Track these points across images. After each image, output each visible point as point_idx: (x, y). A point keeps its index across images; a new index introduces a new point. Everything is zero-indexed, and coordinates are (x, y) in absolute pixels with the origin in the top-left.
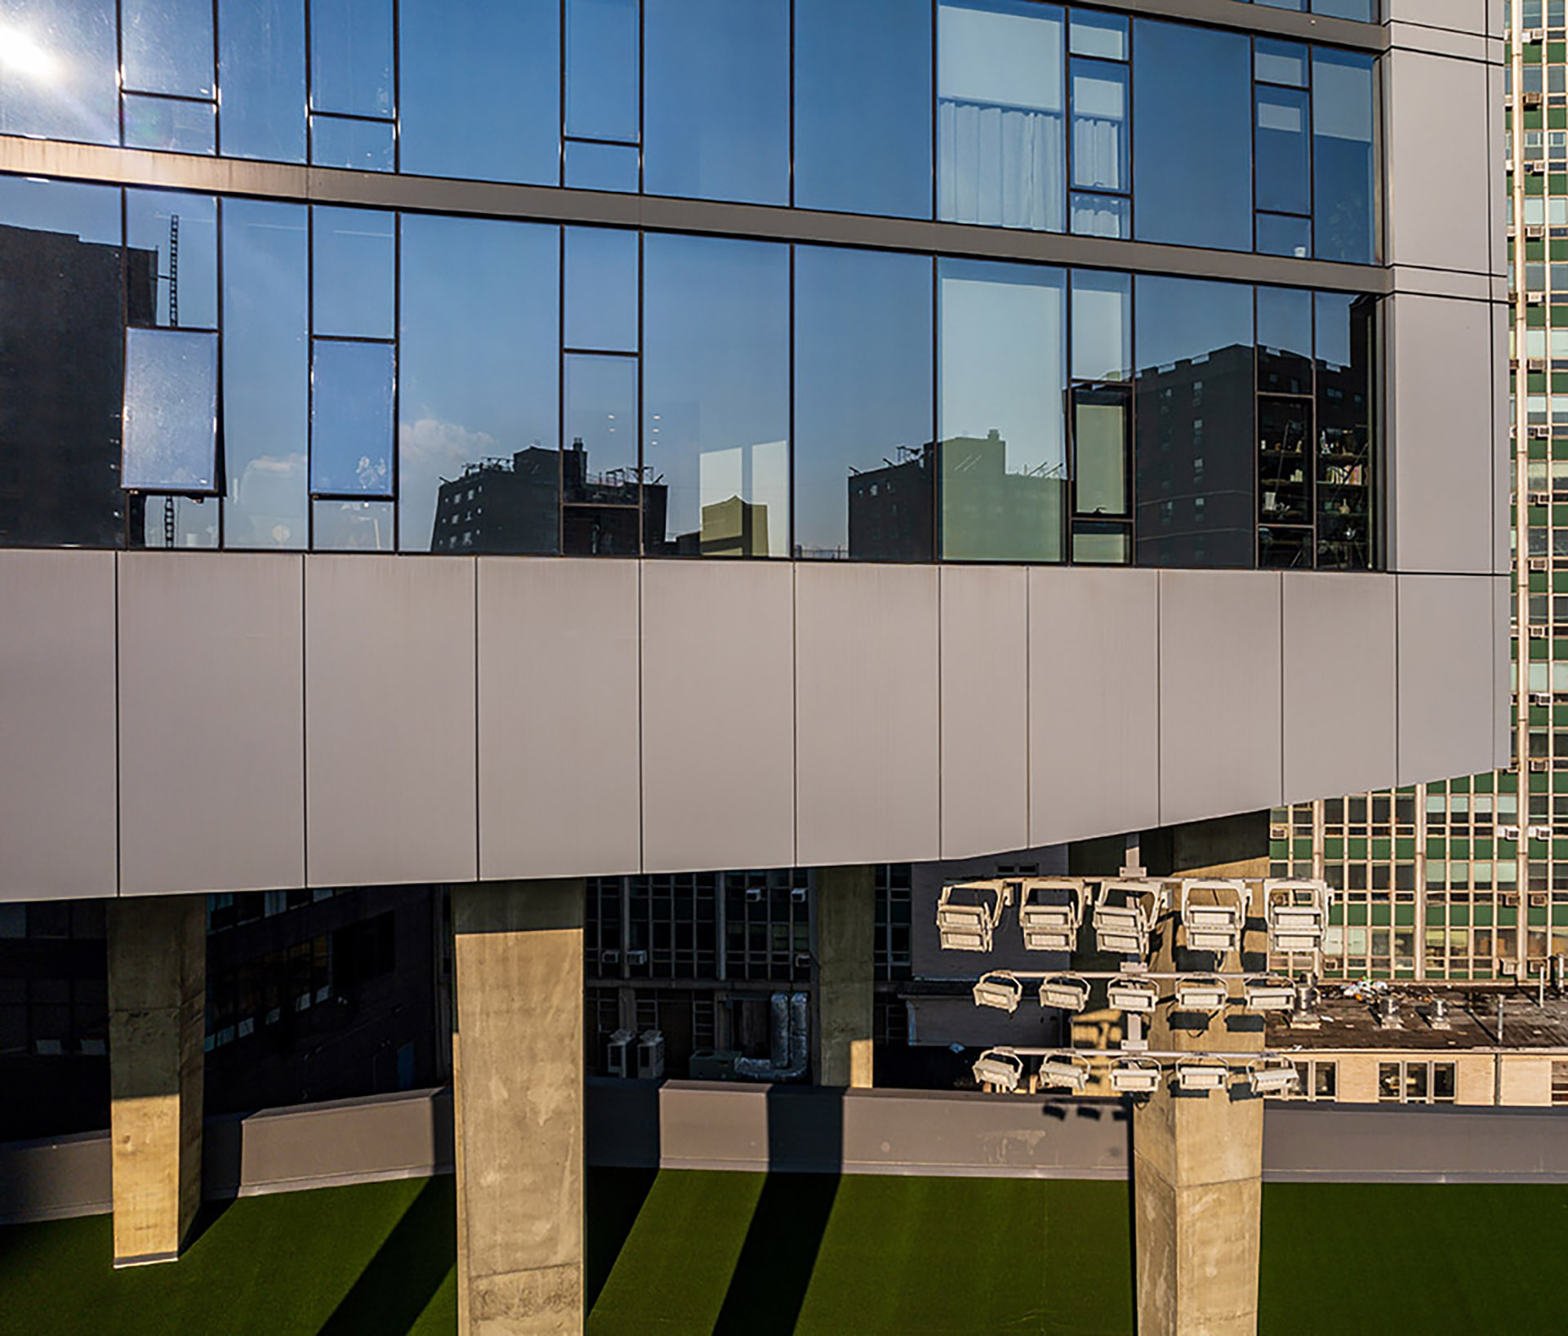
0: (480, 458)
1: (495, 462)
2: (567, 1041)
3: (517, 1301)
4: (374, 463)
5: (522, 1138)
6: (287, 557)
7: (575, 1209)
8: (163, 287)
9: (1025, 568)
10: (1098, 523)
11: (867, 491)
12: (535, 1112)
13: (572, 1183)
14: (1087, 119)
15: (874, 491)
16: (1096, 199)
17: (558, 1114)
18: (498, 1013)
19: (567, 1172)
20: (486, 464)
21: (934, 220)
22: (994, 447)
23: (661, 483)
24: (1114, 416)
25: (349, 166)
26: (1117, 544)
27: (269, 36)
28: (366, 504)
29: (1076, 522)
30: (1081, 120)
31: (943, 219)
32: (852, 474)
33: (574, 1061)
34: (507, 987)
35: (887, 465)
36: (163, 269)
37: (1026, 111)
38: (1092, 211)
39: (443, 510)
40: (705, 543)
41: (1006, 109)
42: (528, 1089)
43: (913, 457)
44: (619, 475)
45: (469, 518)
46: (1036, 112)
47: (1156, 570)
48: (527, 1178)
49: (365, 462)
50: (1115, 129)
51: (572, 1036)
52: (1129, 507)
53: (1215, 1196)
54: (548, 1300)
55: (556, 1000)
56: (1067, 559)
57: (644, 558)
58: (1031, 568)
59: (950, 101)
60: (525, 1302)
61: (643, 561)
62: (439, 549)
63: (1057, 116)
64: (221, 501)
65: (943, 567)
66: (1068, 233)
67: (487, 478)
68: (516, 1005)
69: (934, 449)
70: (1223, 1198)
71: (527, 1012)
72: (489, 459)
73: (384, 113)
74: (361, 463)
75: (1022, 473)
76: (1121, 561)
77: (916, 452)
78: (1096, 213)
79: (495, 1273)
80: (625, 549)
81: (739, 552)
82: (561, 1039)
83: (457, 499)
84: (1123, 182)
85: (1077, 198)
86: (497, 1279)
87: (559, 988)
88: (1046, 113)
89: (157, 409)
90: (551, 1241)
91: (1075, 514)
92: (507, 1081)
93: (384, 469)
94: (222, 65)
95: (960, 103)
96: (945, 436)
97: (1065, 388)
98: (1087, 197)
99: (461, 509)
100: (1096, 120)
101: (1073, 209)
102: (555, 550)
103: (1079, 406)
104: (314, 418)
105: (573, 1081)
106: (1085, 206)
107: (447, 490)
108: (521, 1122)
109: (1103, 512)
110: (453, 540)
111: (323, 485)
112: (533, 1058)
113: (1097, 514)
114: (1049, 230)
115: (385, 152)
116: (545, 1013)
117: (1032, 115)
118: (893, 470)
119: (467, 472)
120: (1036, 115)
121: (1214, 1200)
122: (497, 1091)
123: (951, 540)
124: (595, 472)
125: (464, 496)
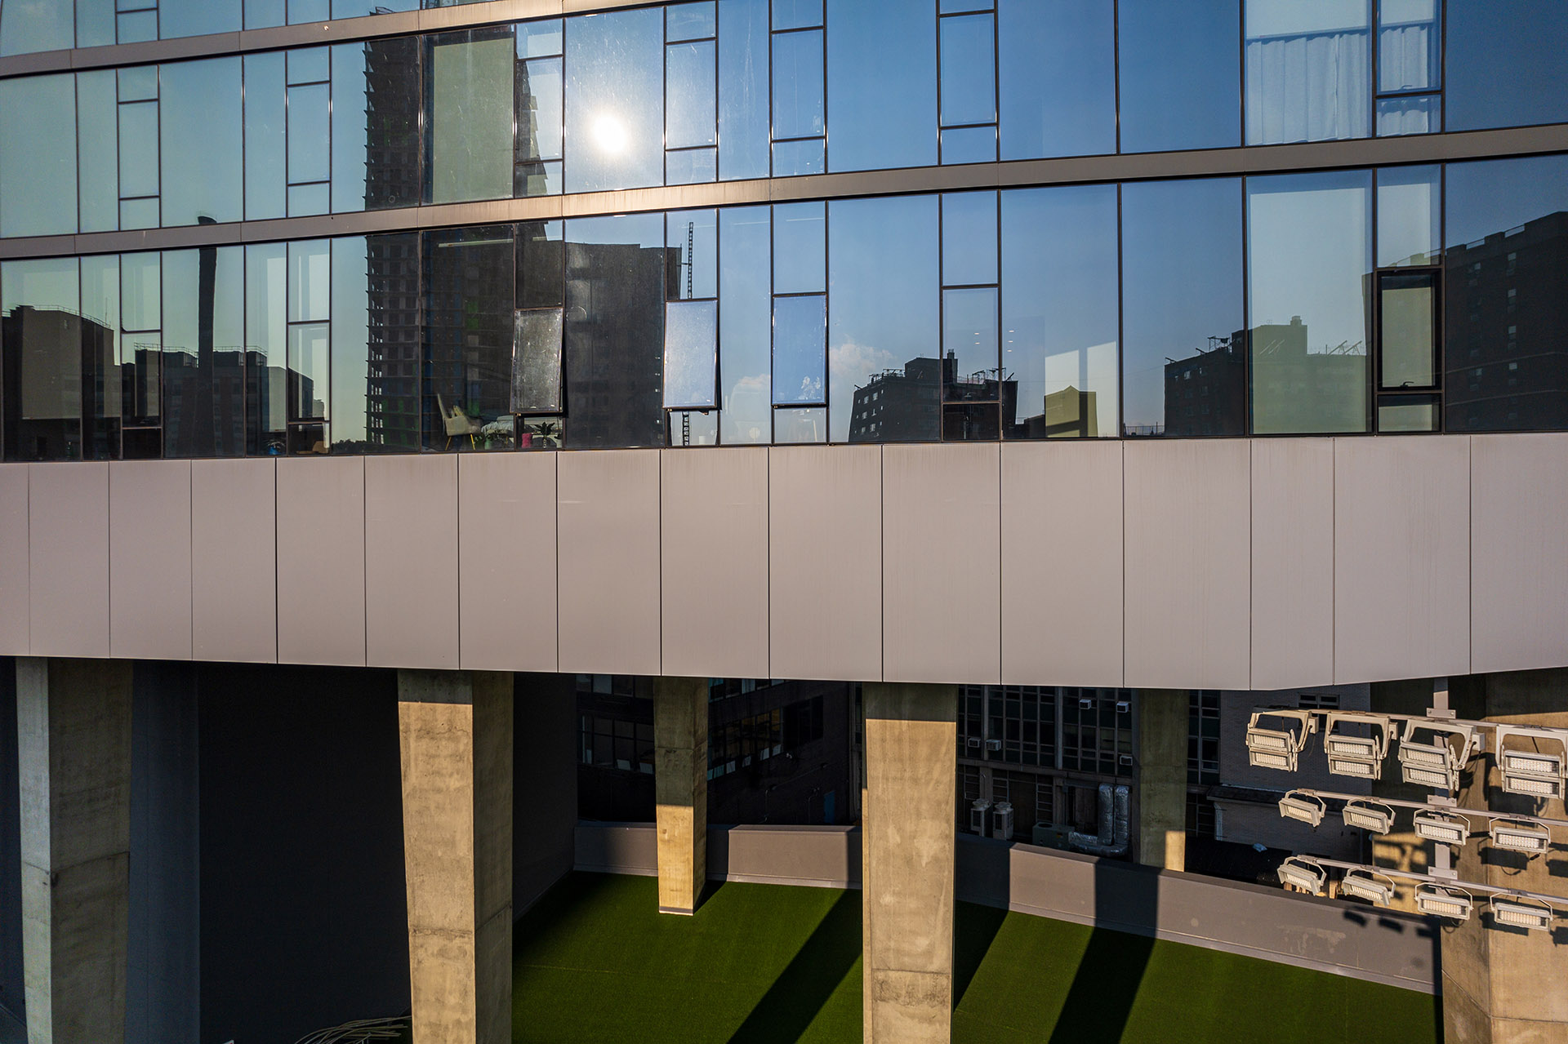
0: (881, 370)
1: (891, 372)
2: (943, 806)
3: (904, 992)
4: (813, 380)
5: (910, 874)
6: (758, 449)
7: (946, 934)
8: (685, 269)
9: (1331, 438)
10: (1406, 395)
11: (1182, 376)
12: (919, 856)
13: (944, 913)
14: (1394, 28)
15: (1187, 375)
16: (1404, 101)
17: (936, 860)
18: (895, 779)
19: (942, 905)
20: (886, 373)
21: (1243, 146)
22: (1297, 331)
23: (1013, 379)
24: (1421, 299)
25: (795, 174)
26: (1425, 414)
27: (748, 95)
28: (808, 411)
29: (1381, 395)
30: (1388, 31)
31: (1251, 145)
32: (1169, 362)
33: (948, 821)
34: (901, 760)
35: (1199, 354)
36: (684, 259)
37: (1331, 35)
38: (1399, 113)
39: (858, 409)
40: (1049, 427)
41: (1310, 37)
42: (914, 838)
43: (1222, 345)
44: (982, 376)
45: (874, 414)
46: (1341, 33)
47: (1468, 436)
48: (912, 904)
49: (806, 381)
50: (1424, 33)
51: (947, 803)
52: (1437, 378)
53: (1536, 1033)
54: (926, 996)
55: (936, 774)
56: (1373, 429)
57: (1003, 441)
58: (1336, 438)
59: (1257, 40)
60: (910, 994)
61: (1002, 444)
62: (855, 439)
63: (1361, 32)
64: (719, 413)
65: (1254, 441)
66: (1374, 136)
67: (887, 383)
68: (907, 775)
69: (1244, 338)
70: (1545, 1035)
71: (915, 781)
72: (888, 370)
73: (818, 133)
74: (804, 381)
75: (1323, 352)
76: (1430, 429)
77: (1224, 341)
78: (1403, 115)
79: (889, 969)
80: (988, 434)
81: (1076, 433)
82: (939, 803)
83: (866, 400)
84: (1433, 75)
85: (1383, 104)
86: (891, 974)
87: (939, 765)
88: (1351, 32)
89: (682, 354)
90: (929, 953)
91: (1380, 388)
92: (900, 830)
93: (820, 385)
94: (720, 120)
95: (1265, 41)
96: (1255, 323)
97: (1370, 271)
98: (1394, 101)
99: (868, 408)
100: (1404, 27)
101: (1379, 115)
102: (937, 438)
103: (1383, 291)
104: (774, 352)
105: (947, 836)
106: (1392, 110)
107: (859, 394)
108: (909, 861)
109: (1409, 385)
110: (863, 430)
111: (780, 398)
112: (919, 815)
113: (1404, 388)
114: (1353, 138)
115: (819, 160)
116: (928, 783)
117: (1337, 36)
118: (1205, 358)
119: (873, 379)
120: (1341, 36)
121: (1535, 1036)
122: (894, 838)
123: (1262, 413)
124: (964, 374)
125: (871, 398)
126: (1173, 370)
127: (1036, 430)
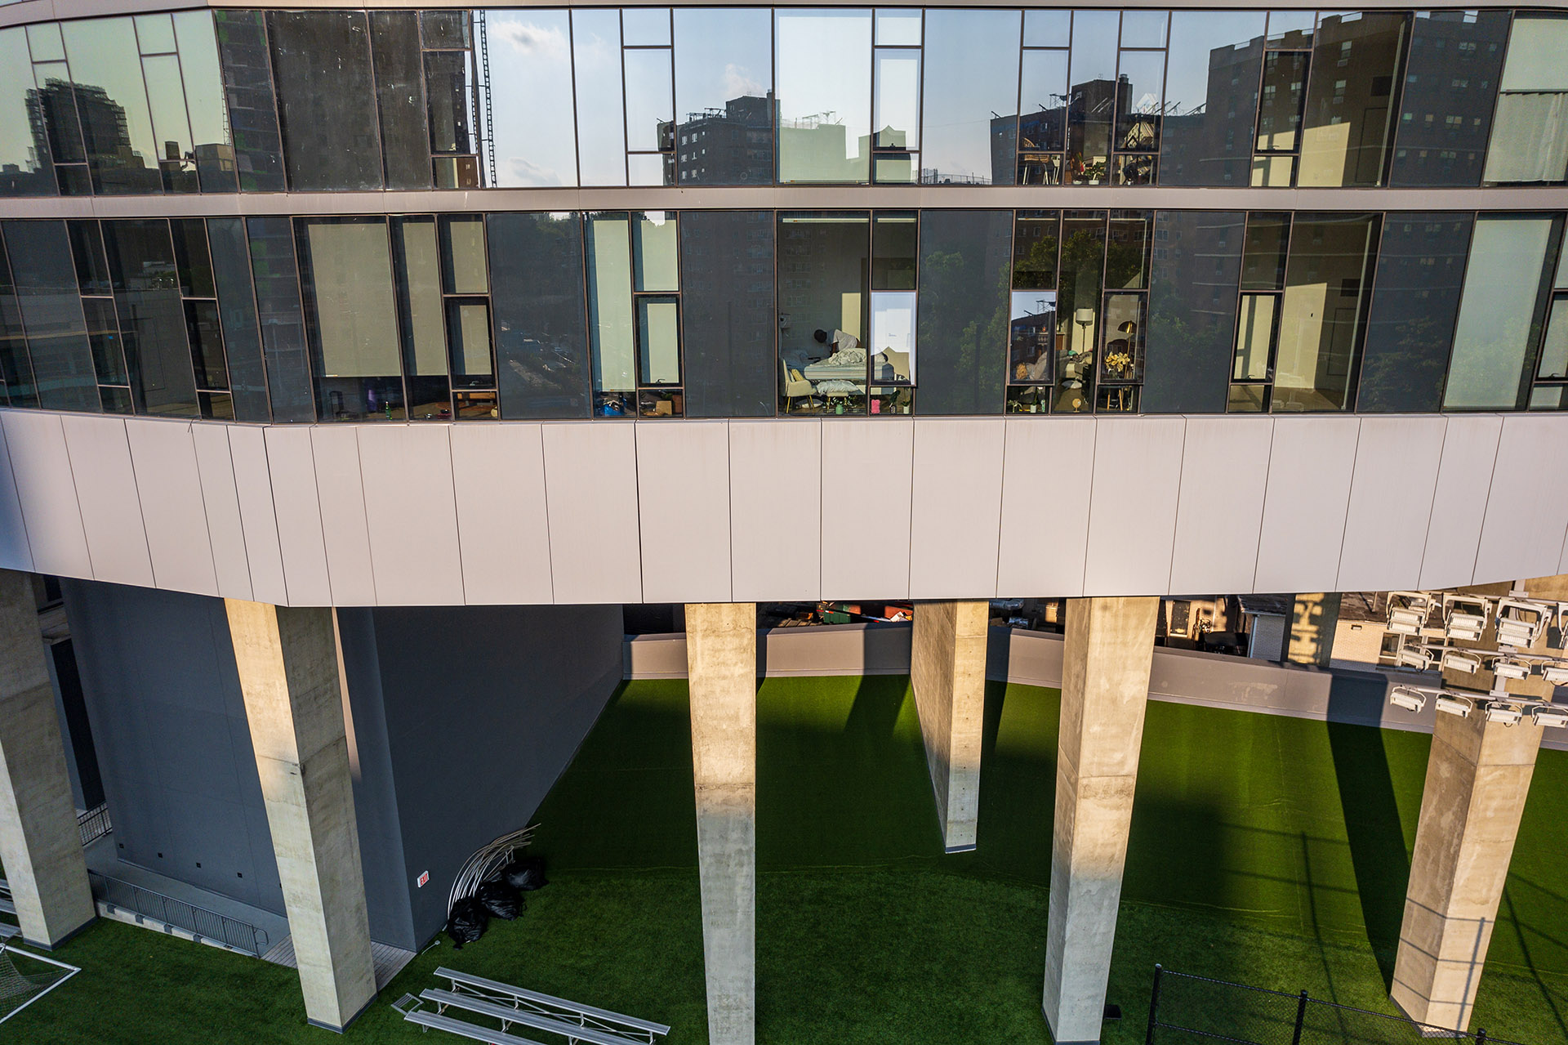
2: (1143, 660)
3: (1101, 791)
5: (1114, 710)
7: (1136, 748)
12: (1122, 697)
13: (1137, 735)
17: (1134, 698)
18: (1110, 644)
19: (1135, 728)
33: (1146, 671)
34: (1115, 630)
42: (1120, 684)
48: (1114, 730)
51: (1147, 658)
53: (1502, 773)
54: (1117, 792)
55: (1140, 639)
56: (1525, 408)
60: (1105, 792)
68: (1119, 640)
70: (1507, 774)
71: (1125, 644)
79: (1092, 776)
82: (1140, 659)
86: (1093, 779)
87: (1143, 632)
90: (1122, 763)
92: (1110, 680)
105: (1144, 682)
108: (1114, 701)
112: (1124, 668)
113: (1552, 378)
116: (1134, 645)
121: (1501, 775)
122: (1104, 684)
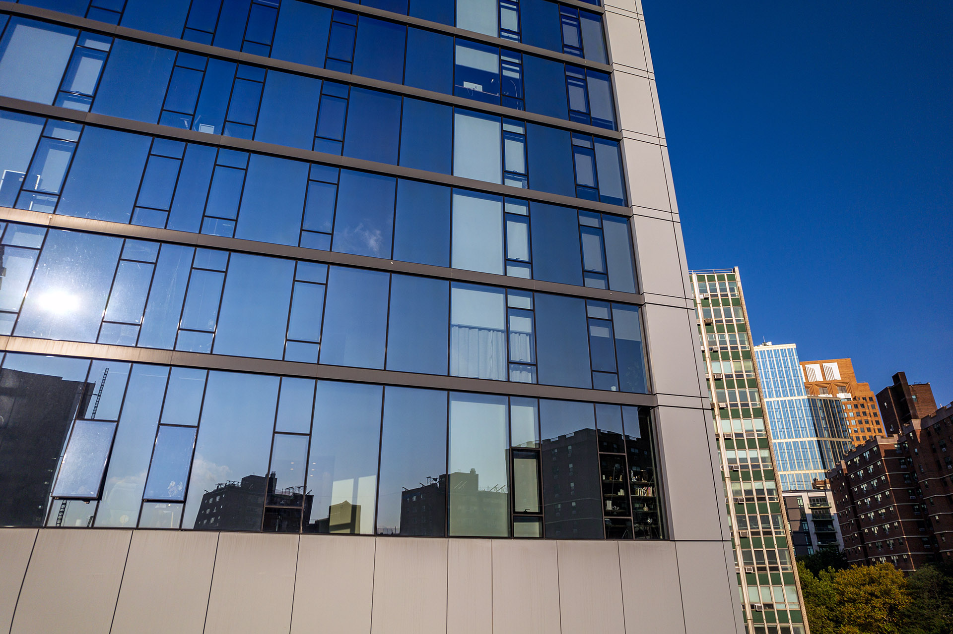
1: (232, 483)
4: (177, 484)
6: (125, 531)
8: (93, 399)
9: (490, 540)
10: (526, 517)
11: (411, 499)
14: (516, 333)
15: (414, 498)
16: (521, 367)
20: (228, 483)
21: (449, 375)
22: (473, 477)
23: (310, 494)
24: (532, 464)
25: (191, 351)
26: (535, 528)
28: (169, 505)
29: (515, 516)
30: (513, 334)
31: (452, 375)
32: (404, 490)
35: (421, 486)
36: (96, 391)
37: (489, 330)
38: (519, 372)
39: (203, 507)
40: (332, 526)
41: (480, 329)
43: (434, 482)
44: (291, 490)
45: (215, 511)
46: (494, 330)
47: (555, 541)
49: (173, 484)
50: (528, 338)
52: (541, 508)
56: (511, 536)
57: (302, 534)
58: (493, 540)
59: (456, 326)
61: (301, 536)
62: (198, 527)
63: (502, 331)
64: (98, 503)
65: (450, 540)
66: (508, 381)
67: (227, 491)
69: (446, 478)
72: (230, 481)
73: (211, 329)
74: (171, 484)
75: (486, 490)
76: (538, 536)
77: (435, 480)
78: (521, 373)
80: (293, 529)
81: (348, 531)
83: (211, 500)
84: (532, 357)
85: (512, 366)
88: (498, 331)
89: (79, 458)
91: (515, 512)
93: (181, 488)
94: (147, 310)
95: (460, 327)
96: (452, 471)
97: (508, 448)
98: (517, 366)
99: (211, 507)
100: (520, 333)
101: (510, 371)
102: (259, 529)
103: (515, 459)
104: (153, 462)
106: (516, 370)
107: (207, 496)
109: (528, 511)
111: (150, 495)
113: (525, 512)
114: (500, 380)
115: (208, 345)
117: (492, 331)
118: (424, 488)
119: (218, 487)
120: (493, 332)
123: (455, 523)
124: (280, 488)
125: (214, 500)
126: (407, 495)
127: (323, 528)
